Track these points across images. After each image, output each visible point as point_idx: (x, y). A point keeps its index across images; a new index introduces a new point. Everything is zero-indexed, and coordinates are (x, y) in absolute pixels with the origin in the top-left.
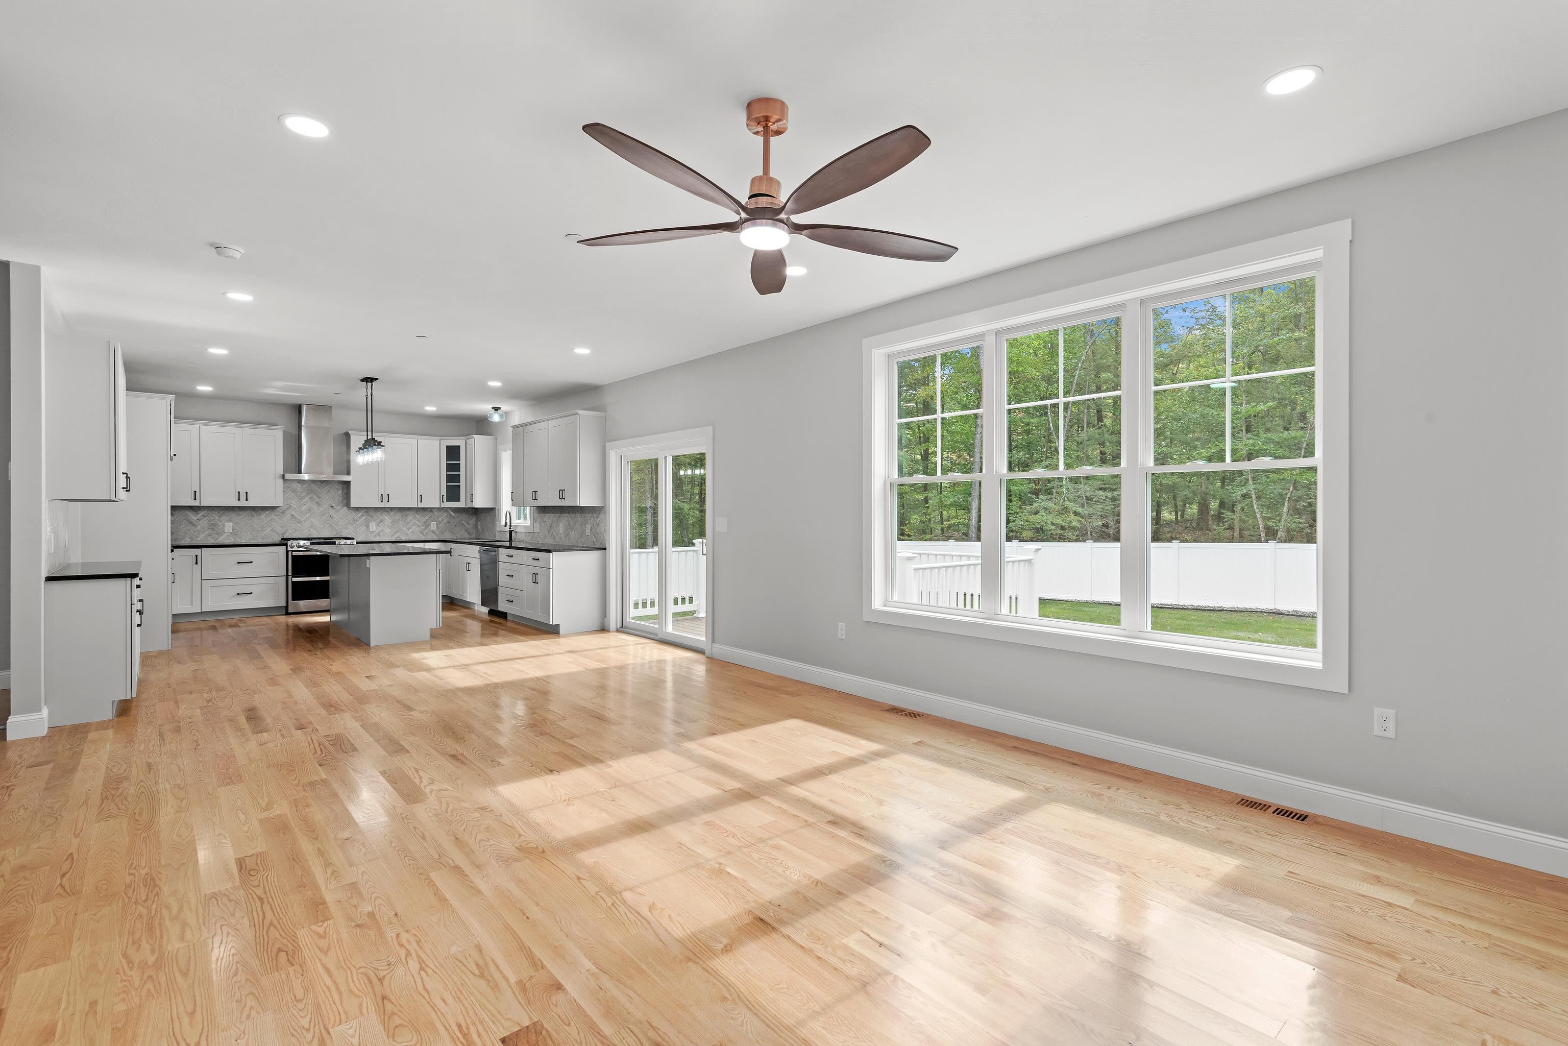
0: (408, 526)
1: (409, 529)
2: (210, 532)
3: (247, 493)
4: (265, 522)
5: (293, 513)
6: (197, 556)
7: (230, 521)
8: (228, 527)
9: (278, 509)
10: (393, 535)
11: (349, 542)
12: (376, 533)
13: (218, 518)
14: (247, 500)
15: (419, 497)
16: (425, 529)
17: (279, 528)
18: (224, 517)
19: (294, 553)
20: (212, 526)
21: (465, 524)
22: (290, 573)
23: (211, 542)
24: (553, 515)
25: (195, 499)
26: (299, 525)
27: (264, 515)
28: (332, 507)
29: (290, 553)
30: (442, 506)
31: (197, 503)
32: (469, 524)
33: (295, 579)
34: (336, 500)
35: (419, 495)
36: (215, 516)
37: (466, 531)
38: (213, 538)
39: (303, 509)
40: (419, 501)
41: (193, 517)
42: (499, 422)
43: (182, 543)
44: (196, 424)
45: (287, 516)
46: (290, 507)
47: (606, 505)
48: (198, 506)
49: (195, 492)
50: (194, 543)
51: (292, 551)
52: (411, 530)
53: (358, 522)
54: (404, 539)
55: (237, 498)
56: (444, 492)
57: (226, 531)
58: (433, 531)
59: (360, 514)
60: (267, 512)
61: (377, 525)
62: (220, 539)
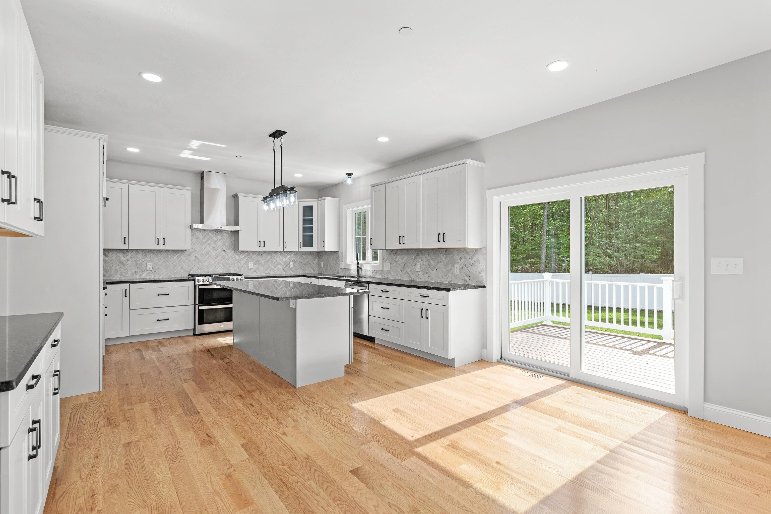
0: (275, 265)
1: (275, 267)
2: (136, 270)
3: (164, 239)
4: (176, 262)
5: (197, 256)
6: (126, 290)
7: (150, 261)
8: (150, 266)
9: (186, 252)
10: (264, 272)
11: (239, 277)
12: (253, 270)
13: (142, 259)
14: (164, 245)
15: (285, 243)
16: (285, 267)
17: (186, 266)
18: (146, 258)
19: (201, 287)
20: (138, 265)
21: (311, 263)
22: (197, 302)
23: (137, 278)
24: (407, 256)
25: (125, 244)
26: (200, 264)
27: (176, 256)
28: (224, 251)
29: (197, 286)
30: (300, 250)
31: (126, 247)
32: (313, 264)
33: (201, 308)
34: (227, 245)
35: (284, 242)
36: (139, 257)
37: (312, 268)
38: (138, 275)
39: (203, 252)
40: (285, 246)
41: (123, 257)
42: (351, 185)
43: (114, 279)
44: (126, 183)
45: (192, 257)
46: (194, 250)
47: (485, 248)
48: (126, 250)
49: (125, 238)
50: (124, 279)
51: (199, 285)
52: (276, 268)
53: (242, 262)
54: (272, 274)
55: (157, 243)
56: (301, 240)
57: (148, 269)
58: (291, 268)
59: (243, 256)
60: (178, 255)
61: (255, 264)
62: (143, 275)
